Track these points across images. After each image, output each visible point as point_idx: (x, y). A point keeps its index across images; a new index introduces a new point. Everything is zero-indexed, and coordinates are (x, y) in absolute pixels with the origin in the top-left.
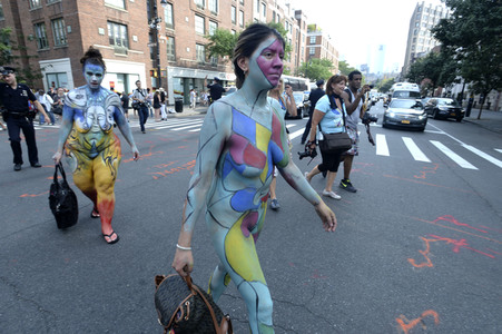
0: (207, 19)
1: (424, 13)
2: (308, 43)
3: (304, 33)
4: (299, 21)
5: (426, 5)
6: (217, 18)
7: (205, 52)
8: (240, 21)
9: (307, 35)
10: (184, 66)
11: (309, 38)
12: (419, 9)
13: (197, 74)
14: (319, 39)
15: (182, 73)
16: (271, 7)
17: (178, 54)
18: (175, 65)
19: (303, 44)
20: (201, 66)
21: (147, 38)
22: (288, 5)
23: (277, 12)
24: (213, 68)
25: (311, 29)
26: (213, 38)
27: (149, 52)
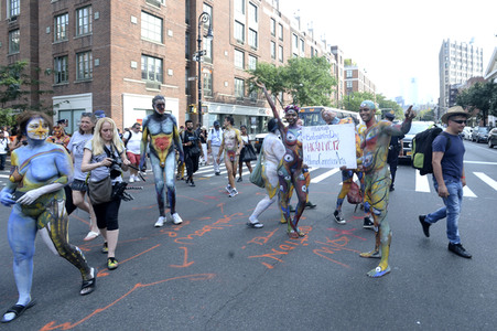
0: (247, 54)
1: (451, 49)
2: (346, 78)
3: (341, 67)
4: (336, 56)
5: (452, 42)
6: (257, 53)
7: (244, 86)
8: (279, 56)
9: (344, 69)
10: (221, 101)
11: (345, 72)
12: (445, 45)
13: (234, 110)
14: (355, 73)
15: (219, 109)
16: (309, 43)
17: (215, 89)
18: (212, 100)
19: (341, 78)
20: (240, 102)
21: (183, 72)
22: (324, 41)
23: (315, 47)
24: (252, 103)
25: (347, 63)
26: (255, 73)
27: (184, 86)
